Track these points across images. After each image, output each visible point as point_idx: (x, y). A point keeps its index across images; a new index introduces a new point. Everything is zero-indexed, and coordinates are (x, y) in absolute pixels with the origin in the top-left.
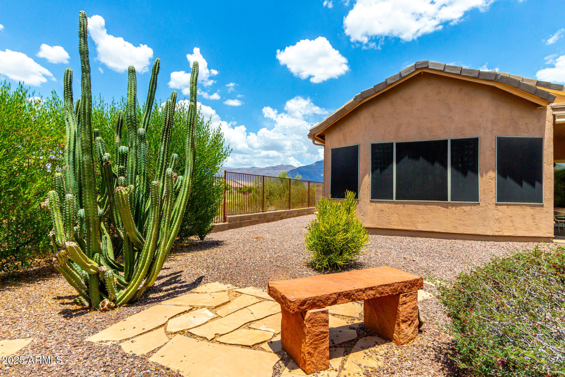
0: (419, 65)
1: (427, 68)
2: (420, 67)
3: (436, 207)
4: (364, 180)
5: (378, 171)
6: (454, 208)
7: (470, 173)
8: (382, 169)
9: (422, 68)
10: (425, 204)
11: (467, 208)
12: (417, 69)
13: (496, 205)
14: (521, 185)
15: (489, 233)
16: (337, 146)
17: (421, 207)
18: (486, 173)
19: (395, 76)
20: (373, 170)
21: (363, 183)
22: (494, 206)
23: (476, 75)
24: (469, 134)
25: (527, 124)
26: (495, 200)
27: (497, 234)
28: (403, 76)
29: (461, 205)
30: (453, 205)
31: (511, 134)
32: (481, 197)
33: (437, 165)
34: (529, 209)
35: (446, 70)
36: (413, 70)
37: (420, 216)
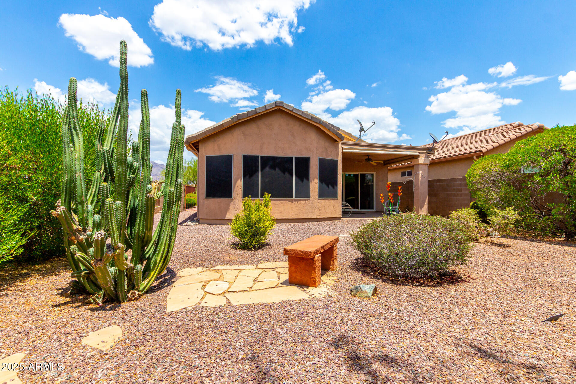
0: (278, 103)
1: (282, 106)
2: (278, 105)
3: (286, 202)
4: (237, 183)
5: (247, 177)
6: (297, 202)
7: (305, 180)
8: (251, 176)
9: (279, 106)
10: (280, 200)
11: (303, 202)
12: (276, 106)
13: (318, 199)
14: (329, 187)
15: (315, 217)
16: (211, 154)
17: (277, 202)
18: (313, 180)
19: (262, 107)
20: (244, 176)
21: (237, 185)
22: (317, 200)
23: (310, 118)
24: (305, 155)
25: (331, 151)
26: (317, 197)
27: (318, 217)
28: (267, 109)
29: (300, 200)
30: (296, 200)
31: (325, 157)
32: (311, 195)
33: (287, 174)
34: (332, 201)
35: (294, 111)
36: (274, 106)
37: (276, 209)
